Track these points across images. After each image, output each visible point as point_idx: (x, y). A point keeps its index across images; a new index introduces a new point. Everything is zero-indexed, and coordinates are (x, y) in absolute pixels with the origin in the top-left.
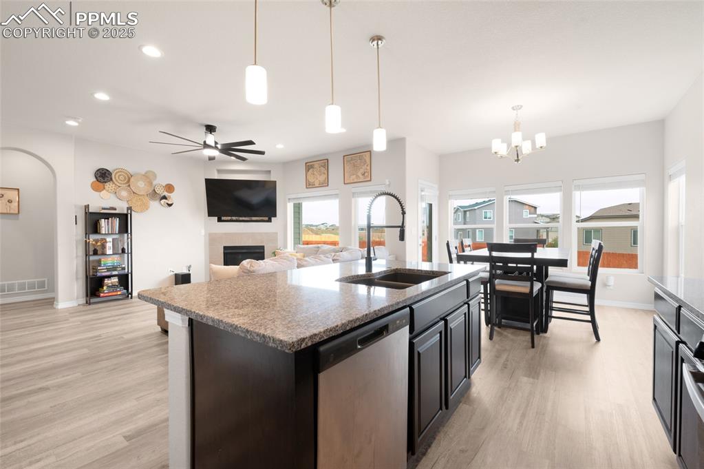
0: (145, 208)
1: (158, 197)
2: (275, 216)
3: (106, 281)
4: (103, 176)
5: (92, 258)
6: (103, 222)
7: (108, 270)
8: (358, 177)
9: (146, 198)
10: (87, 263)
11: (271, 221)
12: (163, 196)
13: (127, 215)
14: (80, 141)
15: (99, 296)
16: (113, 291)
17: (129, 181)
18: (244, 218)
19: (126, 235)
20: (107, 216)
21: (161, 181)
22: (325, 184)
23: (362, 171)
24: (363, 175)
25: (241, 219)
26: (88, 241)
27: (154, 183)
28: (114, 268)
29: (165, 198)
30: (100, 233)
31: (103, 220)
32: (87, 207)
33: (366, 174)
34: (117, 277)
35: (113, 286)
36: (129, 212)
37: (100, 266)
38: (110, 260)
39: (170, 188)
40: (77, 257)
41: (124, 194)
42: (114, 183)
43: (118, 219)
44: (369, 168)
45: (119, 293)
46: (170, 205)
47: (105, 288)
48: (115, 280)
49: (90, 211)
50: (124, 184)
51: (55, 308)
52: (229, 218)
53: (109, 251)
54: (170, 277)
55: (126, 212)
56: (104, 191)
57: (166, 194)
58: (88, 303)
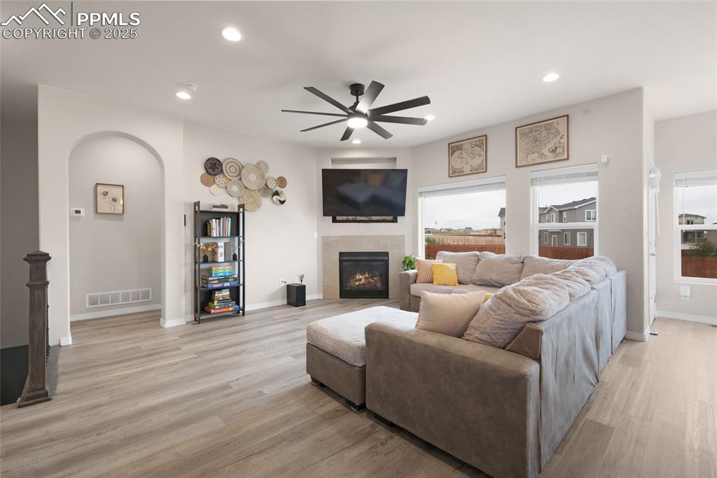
0: (257, 205)
1: (271, 193)
2: (403, 214)
3: (217, 295)
4: (213, 167)
5: (203, 266)
6: (214, 223)
7: (220, 281)
8: (542, 155)
9: (258, 193)
10: (196, 272)
11: (396, 222)
12: (274, 192)
13: (238, 214)
14: (190, 124)
15: (209, 313)
16: (225, 307)
17: (240, 174)
18: (362, 218)
19: (237, 238)
20: (218, 215)
21: (273, 173)
22: (482, 169)
23: (551, 146)
24: (554, 151)
25: (359, 218)
26: (198, 245)
27: (267, 175)
28: (226, 279)
29: (277, 193)
30: (210, 236)
31: (214, 220)
32: (197, 204)
33: (559, 150)
34: (228, 290)
35: (224, 300)
36: (241, 210)
37: (211, 276)
38: (222, 269)
39: (282, 182)
40: (186, 264)
41: (235, 189)
42: (224, 176)
43: (230, 219)
44: (564, 140)
45: (231, 309)
46: (282, 202)
47: (216, 302)
48: (226, 293)
49: (201, 209)
50: (235, 177)
51: (162, 327)
52: (345, 218)
53: (221, 259)
54: (282, 289)
55: (237, 211)
56: (214, 186)
57: (278, 189)
58: (197, 321)
